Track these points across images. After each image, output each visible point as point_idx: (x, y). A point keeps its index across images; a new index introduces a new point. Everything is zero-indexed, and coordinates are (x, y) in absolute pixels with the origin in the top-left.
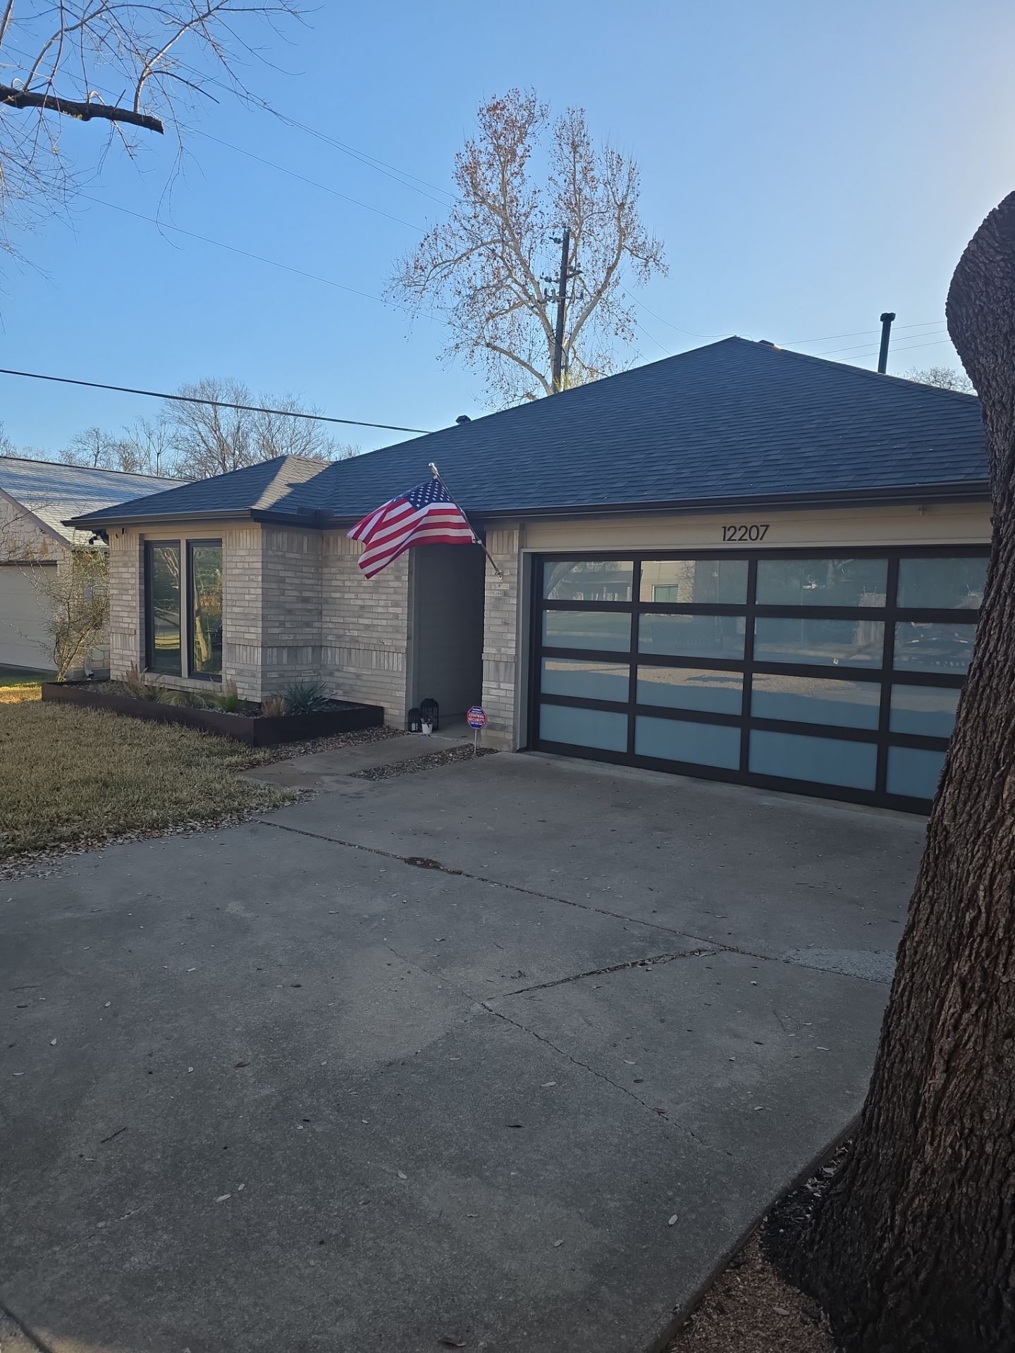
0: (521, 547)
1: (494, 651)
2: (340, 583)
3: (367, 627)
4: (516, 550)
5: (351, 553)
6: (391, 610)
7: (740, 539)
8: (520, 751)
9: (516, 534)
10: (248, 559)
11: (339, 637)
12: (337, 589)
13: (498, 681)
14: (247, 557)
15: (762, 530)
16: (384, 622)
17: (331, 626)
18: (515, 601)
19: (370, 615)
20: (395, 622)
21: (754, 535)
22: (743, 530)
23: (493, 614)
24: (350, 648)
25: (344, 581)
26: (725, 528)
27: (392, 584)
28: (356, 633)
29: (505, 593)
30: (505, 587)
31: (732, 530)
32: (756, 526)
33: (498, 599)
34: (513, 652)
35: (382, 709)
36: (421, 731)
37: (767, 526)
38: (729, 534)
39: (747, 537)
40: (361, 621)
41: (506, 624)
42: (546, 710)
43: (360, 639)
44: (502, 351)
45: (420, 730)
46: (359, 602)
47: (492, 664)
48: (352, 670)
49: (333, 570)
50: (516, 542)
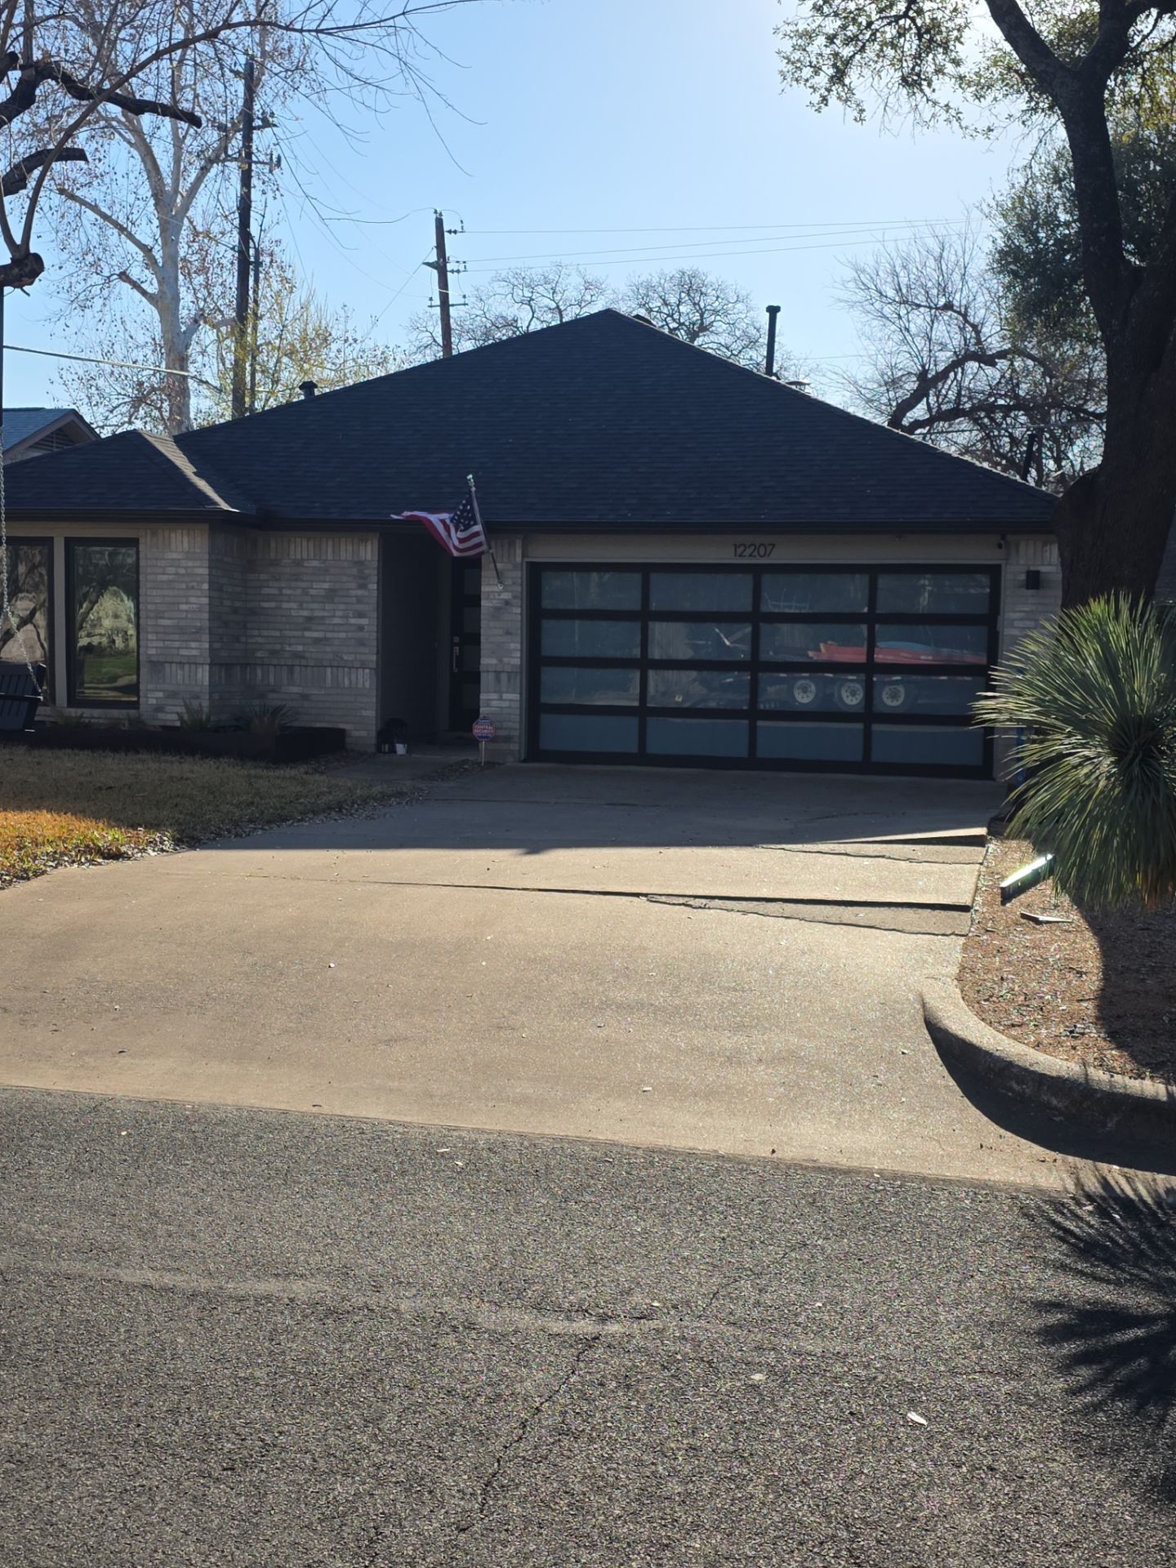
0: (523, 556)
1: (494, 661)
2: (275, 591)
3: (317, 641)
4: (519, 559)
5: (292, 557)
6: (353, 621)
7: (750, 556)
8: (525, 761)
9: (519, 544)
10: (183, 563)
11: (274, 653)
12: (269, 598)
13: (500, 692)
14: (183, 561)
15: (769, 548)
16: (342, 635)
17: (260, 640)
18: (519, 611)
19: (320, 628)
20: (359, 635)
21: (762, 551)
22: (753, 548)
23: (492, 624)
24: (293, 666)
25: (281, 589)
26: (735, 545)
27: (353, 593)
28: (300, 648)
29: (507, 603)
30: (506, 596)
31: (742, 548)
32: (764, 545)
33: (497, 609)
34: (517, 661)
35: (343, 731)
36: (395, 752)
37: (774, 545)
38: (740, 550)
39: (756, 553)
40: (307, 634)
41: (508, 633)
42: (546, 719)
43: (307, 655)
44: (83, 202)
45: (393, 751)
46: (305, 613)
47: (491, 676)
48: (295, 689)
49: (263, 577)
50: (519, 552)
